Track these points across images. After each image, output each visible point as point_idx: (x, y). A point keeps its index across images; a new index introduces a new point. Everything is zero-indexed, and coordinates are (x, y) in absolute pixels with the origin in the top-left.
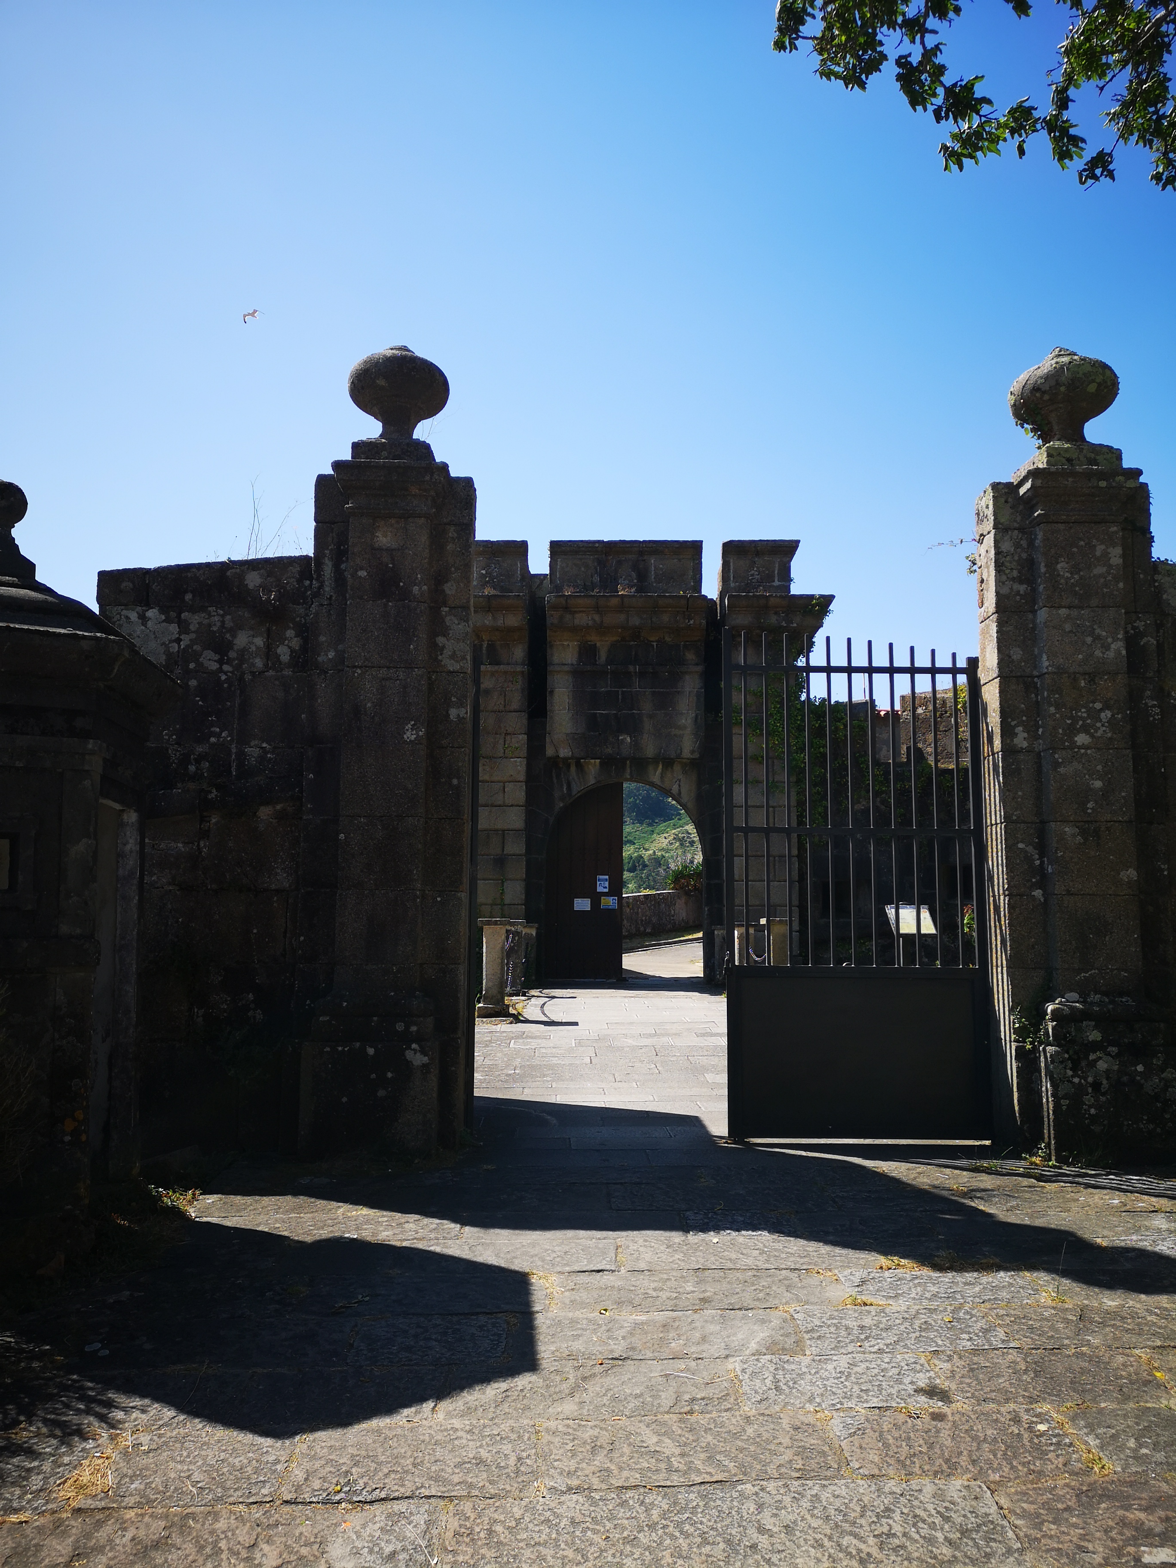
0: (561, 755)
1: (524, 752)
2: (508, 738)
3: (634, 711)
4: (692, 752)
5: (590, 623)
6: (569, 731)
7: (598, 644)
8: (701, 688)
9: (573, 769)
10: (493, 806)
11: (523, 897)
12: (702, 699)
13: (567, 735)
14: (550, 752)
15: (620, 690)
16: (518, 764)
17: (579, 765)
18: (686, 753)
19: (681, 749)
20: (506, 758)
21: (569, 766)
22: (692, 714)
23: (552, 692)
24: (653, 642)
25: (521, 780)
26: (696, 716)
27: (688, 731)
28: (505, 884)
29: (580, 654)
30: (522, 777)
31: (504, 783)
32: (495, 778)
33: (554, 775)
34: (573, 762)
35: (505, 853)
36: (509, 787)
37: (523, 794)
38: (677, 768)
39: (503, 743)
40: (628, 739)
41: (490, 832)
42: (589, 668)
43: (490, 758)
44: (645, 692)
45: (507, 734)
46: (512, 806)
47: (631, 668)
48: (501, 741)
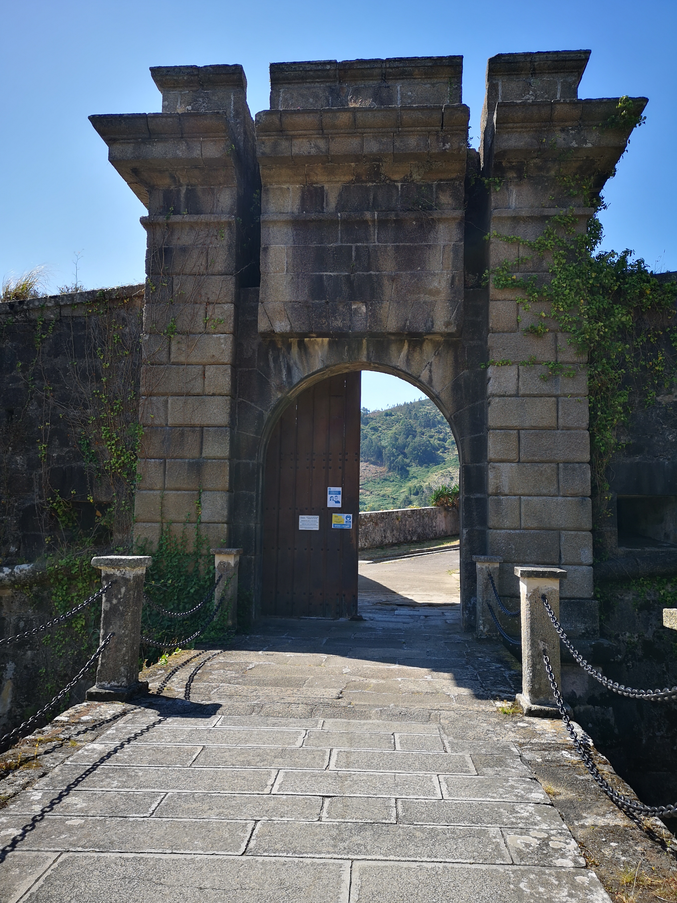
0: (277, 330)
1: (230, 326)
2: (211, 307)
3: (373, 273)
4: (447, 324)
5: (313, 151)
6: (287, 298)
7: (326, 187)
8: (460, 240)
9: (295, 350)
10: (188, 395)
11: (225, 513)
12: (461, 254)
13: (285, 303)
14: (263, 326)
15: (354, 245)
16: (222, 341)
17: (302, 345)
18: (439, 326)
19: (432, 322)
20: (208, 333)
21: (289, 347)
22: (447, 276)
23: (266, 249)
24: (396, 181)
25: (226, 361)
26: (453, 278)
27: (443, 296)
28: (203, 495)
29: (303, 199)
30: (227, 358)
31: (204, 366)
32: (193, 360)
33: (271, 359)
34: (294, 341)
35: (204, 455)
36: (210, 371)
37: (228, 379)
38: (428, 348)
39: (203, 315)
40: (364, 309)
41: (186, 429)
42: (313, 216)
43: (188, 334)
44: (386, 247)
45: (208, 303)
46: (213, 395)
47: (368, 215)
48: (202, 312)
